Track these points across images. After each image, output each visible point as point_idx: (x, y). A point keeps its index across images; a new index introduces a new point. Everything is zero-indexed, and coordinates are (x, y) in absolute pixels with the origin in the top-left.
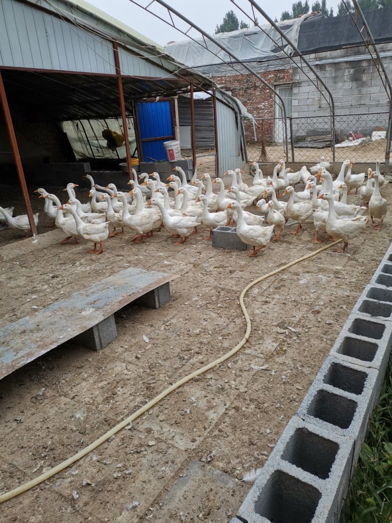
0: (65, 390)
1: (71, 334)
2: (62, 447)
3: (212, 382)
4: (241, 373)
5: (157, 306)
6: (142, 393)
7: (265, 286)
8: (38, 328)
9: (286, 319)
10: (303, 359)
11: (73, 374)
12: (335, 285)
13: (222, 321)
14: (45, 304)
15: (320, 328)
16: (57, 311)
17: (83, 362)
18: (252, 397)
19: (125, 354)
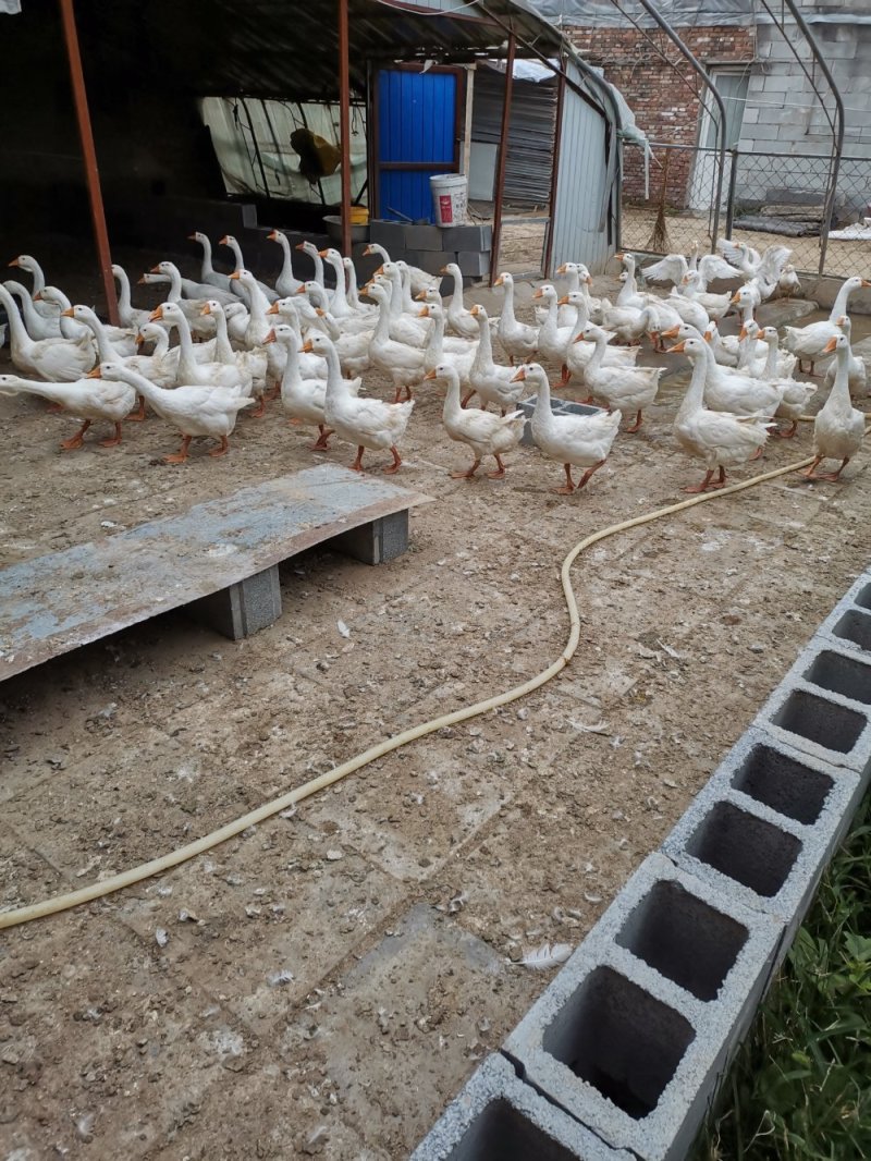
0: (159, 715)
1: (180, 595)
2: (143, 834)
3: (479, 745)
4: (546, 735)
5: (376, 560)
6: (324, 746)
7: (622, 546)
8: (111, 573)
9: (659, 628)
10: (687, 721)
11: (179, 683)
12: (783, 564)
13: (516, 614)
14: (132, 520)
15: (735, 658)
16: (155, 540)
17: (203, 661)
18: (562, 790)
19: (295, 656)
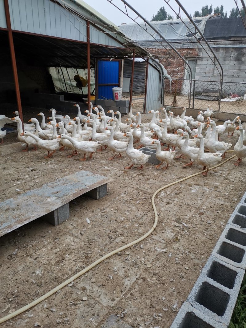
0: (31, 252)
1: (39, 214)
2: (24, 295)
3: (129, 257)
4: (149, 253)
5: (98, 198)
6: (82, 260)
7: (169, 191)
8: (18, 208)
9: (181, 217)
10: (190, 247)
11: (38, 241)
12: (215, 196)
13: (139, 213)
14: (25, 188)
15: (203, 226)
16: (32, 196)
17: (45, 233)
18: (155, 272)
19: (73, 230)
